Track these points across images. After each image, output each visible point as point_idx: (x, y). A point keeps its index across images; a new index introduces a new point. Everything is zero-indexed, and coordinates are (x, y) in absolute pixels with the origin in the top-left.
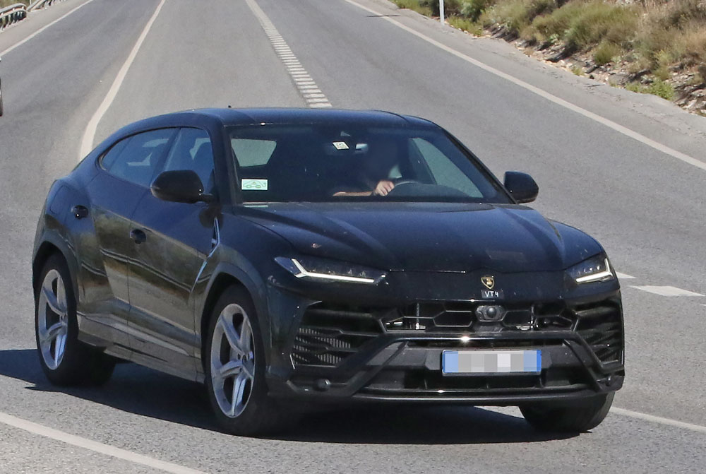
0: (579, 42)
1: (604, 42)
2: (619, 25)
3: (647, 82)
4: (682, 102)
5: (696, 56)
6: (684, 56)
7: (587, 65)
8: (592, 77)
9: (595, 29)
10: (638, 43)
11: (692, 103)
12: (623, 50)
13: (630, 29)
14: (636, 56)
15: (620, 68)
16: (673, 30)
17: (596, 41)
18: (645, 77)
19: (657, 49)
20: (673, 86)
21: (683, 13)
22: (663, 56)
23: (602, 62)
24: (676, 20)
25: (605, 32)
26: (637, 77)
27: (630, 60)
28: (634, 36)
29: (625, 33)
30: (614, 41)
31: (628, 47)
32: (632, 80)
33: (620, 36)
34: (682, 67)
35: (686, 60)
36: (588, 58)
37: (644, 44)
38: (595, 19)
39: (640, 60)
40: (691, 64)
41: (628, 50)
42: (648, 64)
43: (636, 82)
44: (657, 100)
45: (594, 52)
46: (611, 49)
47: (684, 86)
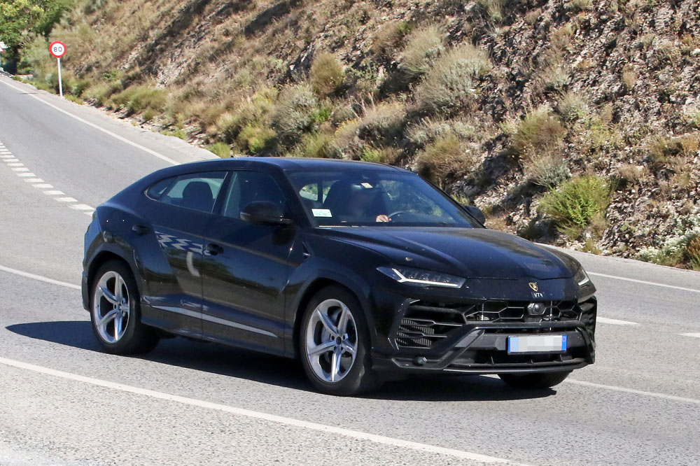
0: (136, 109)
1: (149, 108)
2: (157, 100)
3: (172, 130)
4: (191, 141)
5: (198, 116)
6: (191, 116)
7: (140, 121)
8: (142, 127)
9: (144, 101)
10: (167, 109)
11: (196, 141)
12: (159, 113)
13: (163, 101)
14: (165, 116)
15: (157, 122)
16: (185, 102)
17: (144, 108)
18: (171, 127)
19: (177, 113)
20: (185, 132)
21: (191, 94)
22: (180, 116)
23: (148, 119)
24: (187, 97)
25: (149, 103)
26: (167, 127)
27: (163, 118)
28: (164, 105)
29: (160, 104)
30: (154, 108)
31: (162, 111)
32: (164, 129)
33: (158, 105)
34: (190, 122)
35: (193, 118)
36: (140, 117)
37: (170, 110)
38: (144, 96)
39: (168, 119)
40: (195, 121)
41: (162, 113)
42: (172, 120)
43: (165, 130)
44: (177, 139)
45: (143, 114)
46: (153, 112)
47: (192, 132)
